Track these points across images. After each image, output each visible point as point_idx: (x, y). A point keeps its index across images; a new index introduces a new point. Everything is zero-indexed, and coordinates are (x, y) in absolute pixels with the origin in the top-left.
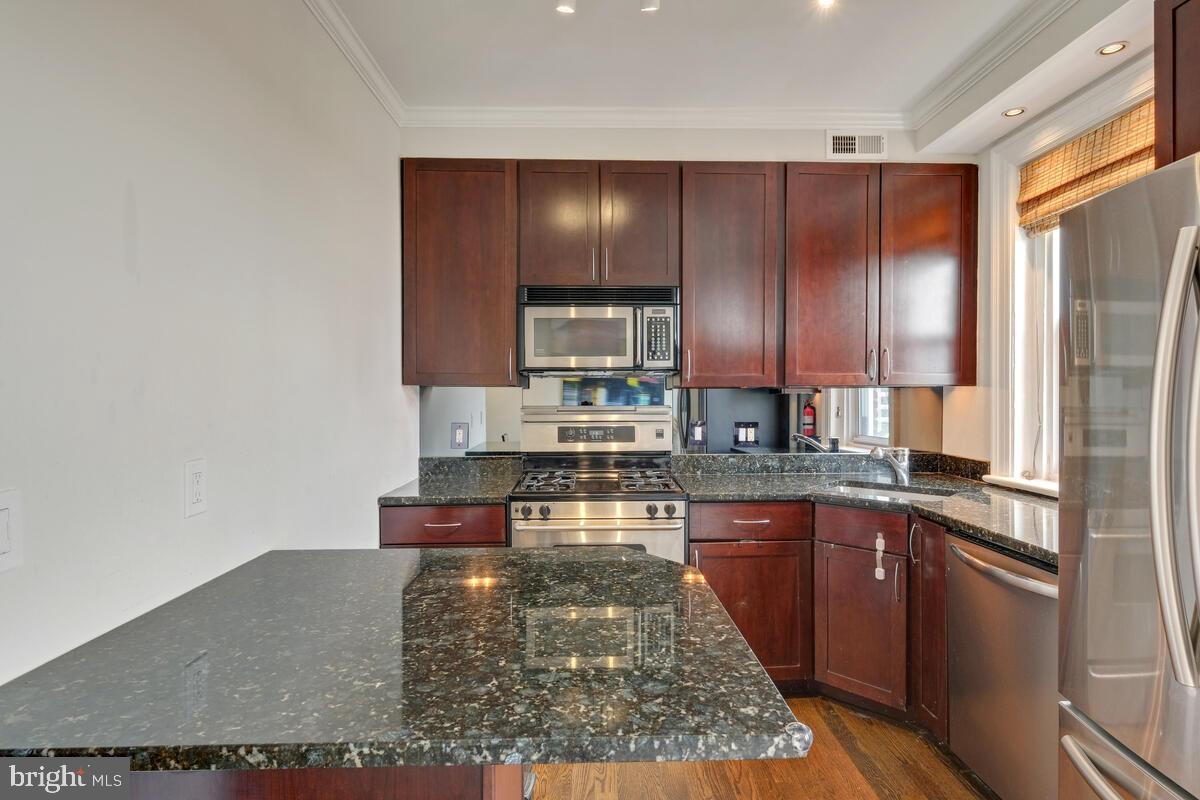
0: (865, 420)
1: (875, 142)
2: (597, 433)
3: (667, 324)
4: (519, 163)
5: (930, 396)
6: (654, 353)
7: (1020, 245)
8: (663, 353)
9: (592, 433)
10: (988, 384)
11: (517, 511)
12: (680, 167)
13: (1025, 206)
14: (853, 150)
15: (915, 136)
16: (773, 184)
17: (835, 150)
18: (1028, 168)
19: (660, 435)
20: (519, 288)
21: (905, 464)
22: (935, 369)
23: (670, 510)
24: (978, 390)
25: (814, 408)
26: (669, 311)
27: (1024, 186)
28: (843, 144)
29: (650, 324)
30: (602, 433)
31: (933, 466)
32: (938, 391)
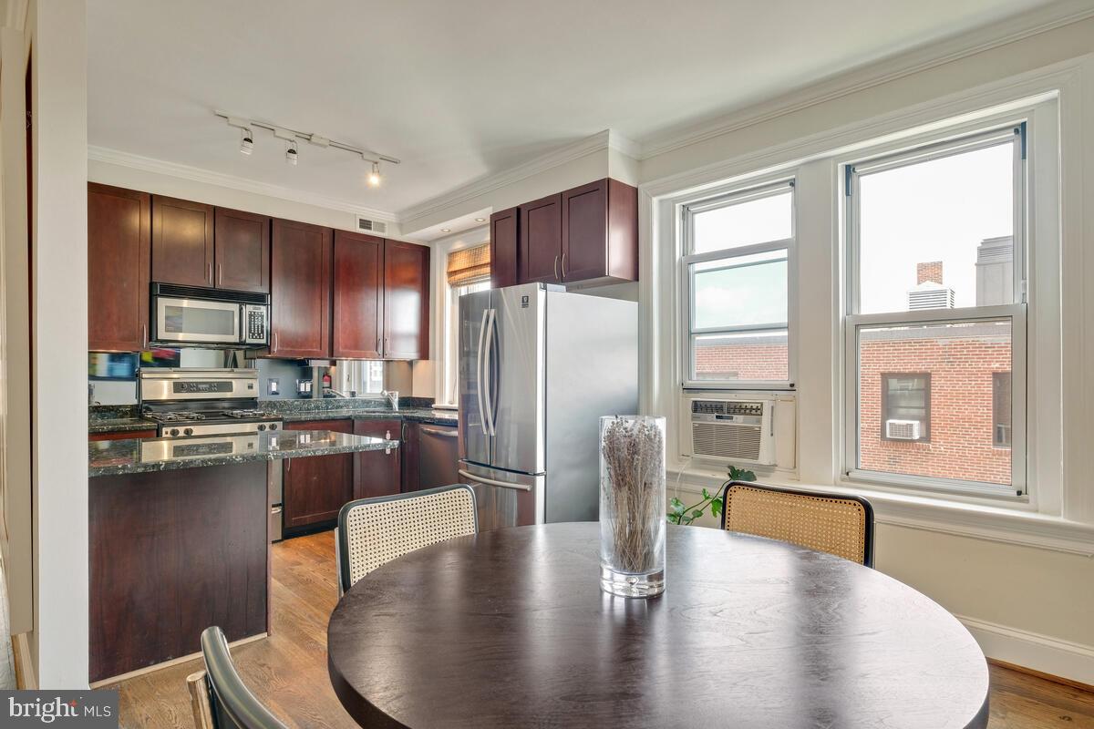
0: (365, 383)
1: (381, 226)
2: (204, 386)
3: (262, 316)
4: (152, 196)
5: (405, 366)
6: (254, 334)
7: (448, 291)
8: (259, 334)
9: (200, 386)
10: (434, 359)
11: (167, 433)
12: (271, 220)
13: (451, 274)
14: (370, 228)
15: (401, 226)
16: (327, 240)
17: (361, 227)
18: (452, 255)
19: (250, 387)
20: (152, 285)
21: (397, 400)
22: (408, 351)
23: (273, 427)
24: (430, 362)
25: (330, 377)
26: (263, 309)
27: (450, 264)
28: (365, 224)
29: (250, 315)
30: (208, 386)
31: (406, 402)
32: (411, 363)
